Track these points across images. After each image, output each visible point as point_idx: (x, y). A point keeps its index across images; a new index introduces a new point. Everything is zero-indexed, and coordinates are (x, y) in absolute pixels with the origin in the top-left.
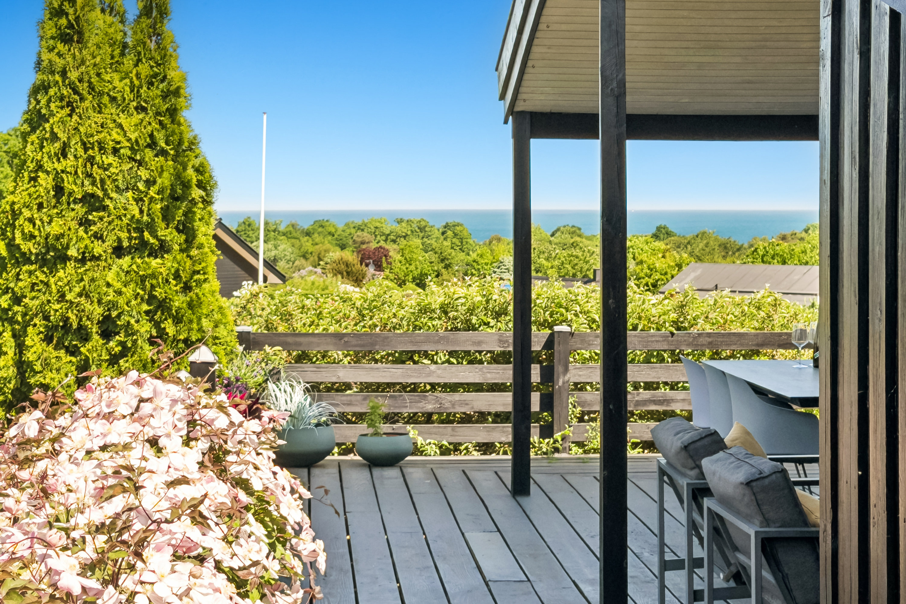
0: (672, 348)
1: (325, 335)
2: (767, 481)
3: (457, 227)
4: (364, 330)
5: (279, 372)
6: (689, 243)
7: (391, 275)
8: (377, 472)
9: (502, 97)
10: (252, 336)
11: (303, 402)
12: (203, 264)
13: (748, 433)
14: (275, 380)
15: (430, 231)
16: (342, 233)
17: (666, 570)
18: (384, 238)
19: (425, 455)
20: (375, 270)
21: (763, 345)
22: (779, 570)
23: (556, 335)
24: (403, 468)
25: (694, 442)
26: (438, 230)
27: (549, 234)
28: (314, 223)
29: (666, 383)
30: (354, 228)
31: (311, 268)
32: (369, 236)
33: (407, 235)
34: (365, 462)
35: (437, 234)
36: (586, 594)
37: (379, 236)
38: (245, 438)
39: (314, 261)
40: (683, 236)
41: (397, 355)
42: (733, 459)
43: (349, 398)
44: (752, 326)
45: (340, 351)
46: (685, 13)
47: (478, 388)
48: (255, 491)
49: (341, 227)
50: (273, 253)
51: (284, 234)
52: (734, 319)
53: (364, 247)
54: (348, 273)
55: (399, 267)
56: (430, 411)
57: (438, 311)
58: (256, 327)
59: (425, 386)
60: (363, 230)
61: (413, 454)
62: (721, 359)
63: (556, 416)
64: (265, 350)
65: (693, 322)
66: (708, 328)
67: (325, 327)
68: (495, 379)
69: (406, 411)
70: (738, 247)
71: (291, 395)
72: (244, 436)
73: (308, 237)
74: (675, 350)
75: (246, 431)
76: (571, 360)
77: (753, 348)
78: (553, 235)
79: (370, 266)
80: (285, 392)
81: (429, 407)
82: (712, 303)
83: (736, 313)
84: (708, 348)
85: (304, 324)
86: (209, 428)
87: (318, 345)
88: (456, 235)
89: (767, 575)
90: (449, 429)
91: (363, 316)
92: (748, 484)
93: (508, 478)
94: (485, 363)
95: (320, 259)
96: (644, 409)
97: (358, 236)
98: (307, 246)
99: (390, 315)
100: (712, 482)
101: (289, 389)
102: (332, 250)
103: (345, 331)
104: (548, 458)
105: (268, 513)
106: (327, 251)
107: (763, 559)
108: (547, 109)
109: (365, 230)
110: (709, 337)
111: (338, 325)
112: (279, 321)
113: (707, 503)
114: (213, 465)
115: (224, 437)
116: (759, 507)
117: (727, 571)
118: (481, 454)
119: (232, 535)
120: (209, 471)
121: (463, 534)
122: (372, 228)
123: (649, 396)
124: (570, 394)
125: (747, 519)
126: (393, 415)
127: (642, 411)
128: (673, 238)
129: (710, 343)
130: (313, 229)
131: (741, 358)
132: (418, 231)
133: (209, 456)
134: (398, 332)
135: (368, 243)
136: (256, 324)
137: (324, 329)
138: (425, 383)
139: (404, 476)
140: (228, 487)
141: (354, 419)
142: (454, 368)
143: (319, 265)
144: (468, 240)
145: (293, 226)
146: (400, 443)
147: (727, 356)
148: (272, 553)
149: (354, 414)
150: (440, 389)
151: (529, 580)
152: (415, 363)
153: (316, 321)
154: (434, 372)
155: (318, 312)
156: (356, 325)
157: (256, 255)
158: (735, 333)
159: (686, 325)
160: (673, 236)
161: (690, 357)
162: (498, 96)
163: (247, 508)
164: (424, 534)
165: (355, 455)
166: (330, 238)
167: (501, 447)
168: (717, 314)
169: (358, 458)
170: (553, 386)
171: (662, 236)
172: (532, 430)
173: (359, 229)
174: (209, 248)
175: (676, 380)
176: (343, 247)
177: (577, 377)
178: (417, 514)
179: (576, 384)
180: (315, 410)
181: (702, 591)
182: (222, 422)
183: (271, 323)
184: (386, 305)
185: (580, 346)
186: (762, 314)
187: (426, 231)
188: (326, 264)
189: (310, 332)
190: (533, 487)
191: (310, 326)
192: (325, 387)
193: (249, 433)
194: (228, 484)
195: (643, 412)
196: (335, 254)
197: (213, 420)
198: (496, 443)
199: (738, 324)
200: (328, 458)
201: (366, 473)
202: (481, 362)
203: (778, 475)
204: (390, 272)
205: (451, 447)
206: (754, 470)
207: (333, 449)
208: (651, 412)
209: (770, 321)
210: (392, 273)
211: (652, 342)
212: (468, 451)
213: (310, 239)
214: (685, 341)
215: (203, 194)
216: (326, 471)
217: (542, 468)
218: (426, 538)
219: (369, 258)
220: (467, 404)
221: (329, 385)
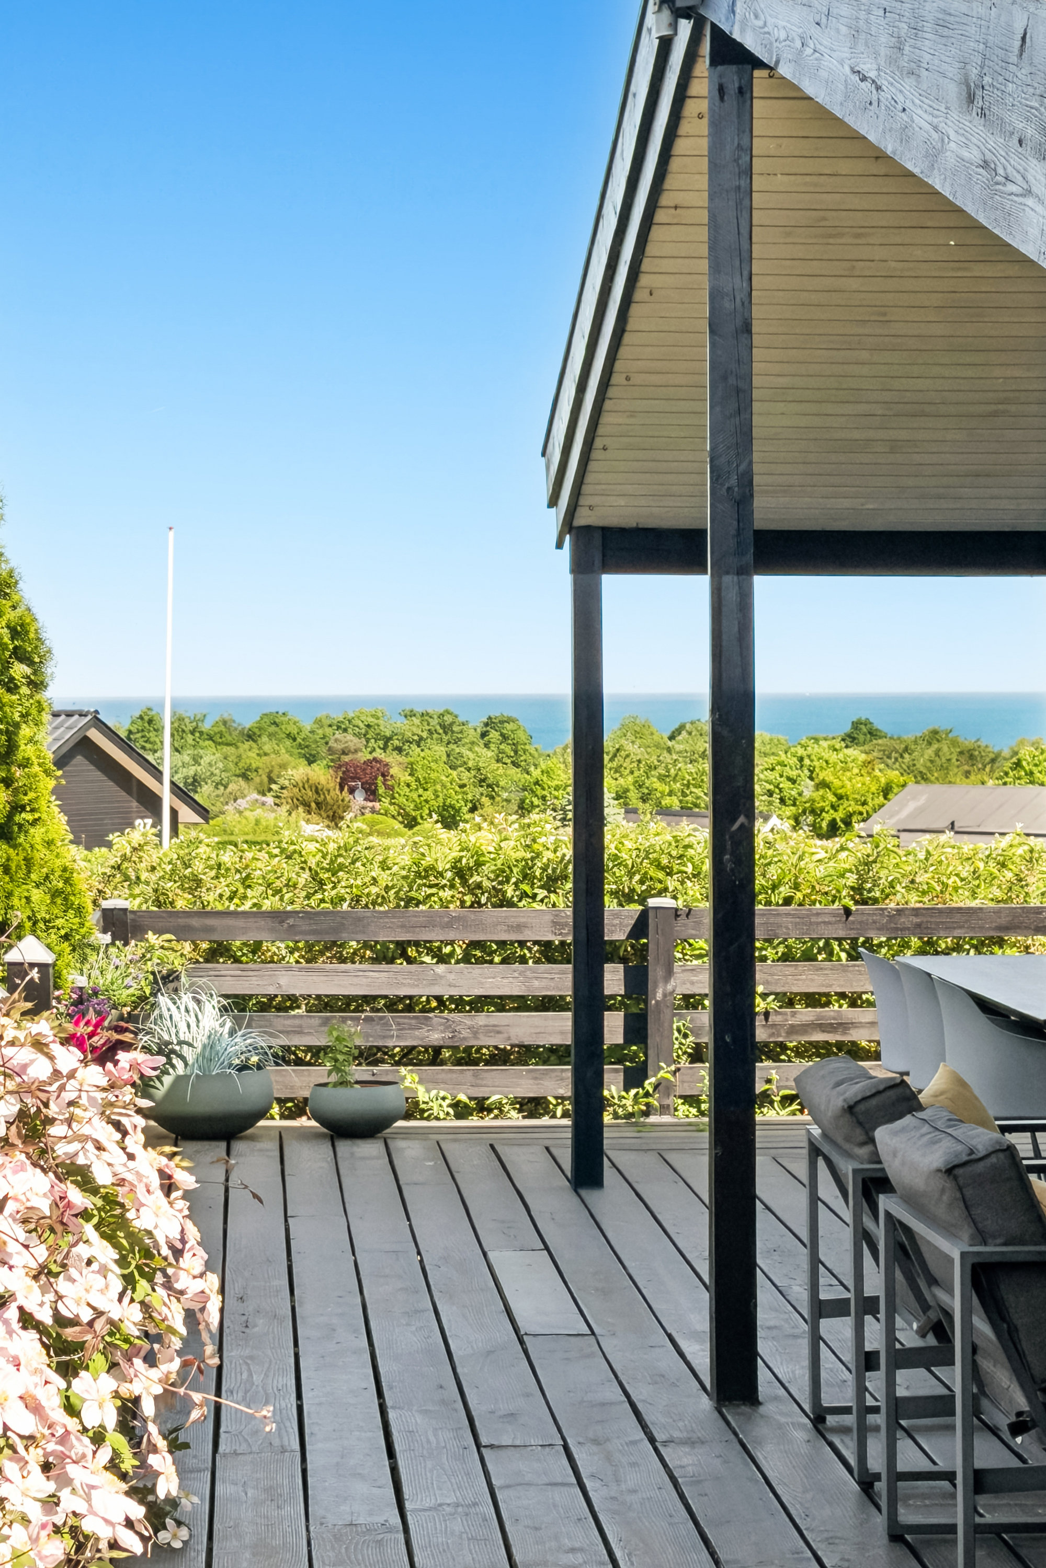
0: (853, 934)
1: (257, 914)
2: (980, 1167)
3: (506, 725)
4: (322, 905)
5: (178, 978)
6: (906, 749)
7: (392, 808)
8: (344, 1147)
9: (553, 502)
10: (130, 916)
11: (218, 1028)
12: (31, 795)
13: (961, 1083)
14: (170, 991)
15: (461, 732)
16: (310, 735)
17: (821, 1317)
18: (381, 743)
19: (428, 1119)
20: (365, 799)
21: (1008, 928)
22: (1003, 1319)
23: (651, 914)
24: (389, 1141)
25: (864, 1099)
26: (475, 730)
27: (666, 735)
28: (262, 719)
29: (842, 995)
30: (330, 726)
31: (255, 796)
32: (356, 740)
33: (421, 739)
34: (325, 1130)
35: (472, 734)
36: (689, 1357)
37: (373, 741)
38: (80, 1097)
39: (261, 783)
40: (899, 738)
41: (379, 947)
42: (926, 1128)
43: (297, 1022)
44: (991, 896)
45: (282, 941)
46: (864, 355)
47: (522, 1004)
48: (100, 1187)
49: (307, 726)
50: (191, 771)
51: (211, 738)
52: (959, 884)
53: (346, 759)
54: (318, 804)
55: (406, 797)
56: (436, 1044)
57: (449, 875)
58: (138, 900)
59: (428, 1001)
60: (345, 730)
61: (408, 1116)
62: (937, 953)
63: (650, 1052)
64: (147, 940)
65: (887, 891)
66: (914, 900)
67: (255, 901)
68: (548, 989)
69: (396, 1043)
70: (992, 756)
71: (196, 1016)
72: (77, 1094)
73: (251, 743)
74: (857, 939)
75: (81, 1085)
76: (679, 955)
77: (995, 934)
78: (671, 738)
79: (357, 793)
80: (187, 1011)
81: (435, 1037)
82: (922, 856)
83: (964, 874)
84: (914, 935)
85: (221, 896)
86: (18, 1079)
87: (245, 930)
88: (504, 737)
89: (981, 1325)
90: (469, 1074)
91: (321, 883)
92: (950, 1171)
93: (566, 1157)
94: (531, 961)
95: (271, 780)
96: (804, 1039)
97: (336, 740)
98: (248, 757)
99: (367, 879)
100: (894, 1168)
101: (192, 1005)
102: (293, 764)
103: (289, 908)
104: (636, 1124)
105: (123, 1222)
106: (283, 766)
107: (975, 1301)
108: (631, 523)
109: (350, 730)
110: (916, 915)
111: (277, 897)
112: (179, 891)
113: (885, 1202)
114: (23, 1143)
115: (43, 1096)
116: (968, 1211)
117: (923, 1319)
118: (524, 1117)
119: (55, 1261)
120: (18, 1153)
121: (485, 1254)
122: (361, 725)
123: (812, 1018)
124: (675, 1015)
125: (948, 1230)
126: (375, 1050)
127: (800, 1043)
128: (880, 741)
129: (919, 926)
130: (260, 729)
131: (972, 952)
132: (441, 731)
133: (18, 1127)
134: (382, 909)
135: (356, 751)
136: (139, 895)
137: (255, 905)
138: (428, 996)
139: (389, 1155)
140: (50, 1180)
141: (308, 1058)
142: (477, 971)
143: (270, 790)
144: (527, 747)
145: (225, 723)
146: (388, 1098)
147: (947, 948)
148: (129, 1292)
149: (309, 1049)
150: (453, 1006)
151: (593, 1333)
152: (410, 961)
153: (241, 890)
154: (441, 977)
155: (244, 875)
156: (308, 897)
157: (157, 773)
158: (960, 909)
159: (878, 894)
160: (881, 738)
161: (884, 951)
162: (545, 500)
163: (85, 1215)
164: (419, 1253)
165: (309, 1119)
166: (288, 743)
167: (558, 1104)
168: (929, 875)
169: (313, 1123)
170: (646, 1002)
171: (861, 738)
172: (607, 1077)
173: (339, 728)
174: (40, 765)
175: (859, 990)
176: (311, 760)
177: (688, 985)
178: (409, 1219)
179: (686, 997)
180: (240, 1043)
181: (876, 1353)
182: (40, 1069)
183: (163, 894)
184: (358, 864)
185: (693, 932)
186: (1009, 875)
187: (453, 732)
188: (282, 788)
189: (232, 908)
190: (608, 1173)
191: (231, 899)
192: (257, 1003)
193: (85, 1088)
194: (51, 1175)
195: (803, 1046)
196: (299, 771)
197: (25, 1067)
198: (549, 1098)
199: (967, 893)
200: (262, 1123)
201: (326, 1148)
202: (523, 960)
203: (1001, 1155)
204: (391, 804)
205: (472, 1104)
206: (960, 1147)
207: (271, 1107)
208: (815, 1045)
209: (1022, 887)
210: (394, 804)
211: (818, 924)
212: (501, 1111)
213: (254, 745)
214: (874, 922)
215: (28, 671)
216: (259, 1145)
217: (628, 1141)
218: (421, 1261)
219: (354, 779)
220: (499, 1032)
221: (265, 1000)
